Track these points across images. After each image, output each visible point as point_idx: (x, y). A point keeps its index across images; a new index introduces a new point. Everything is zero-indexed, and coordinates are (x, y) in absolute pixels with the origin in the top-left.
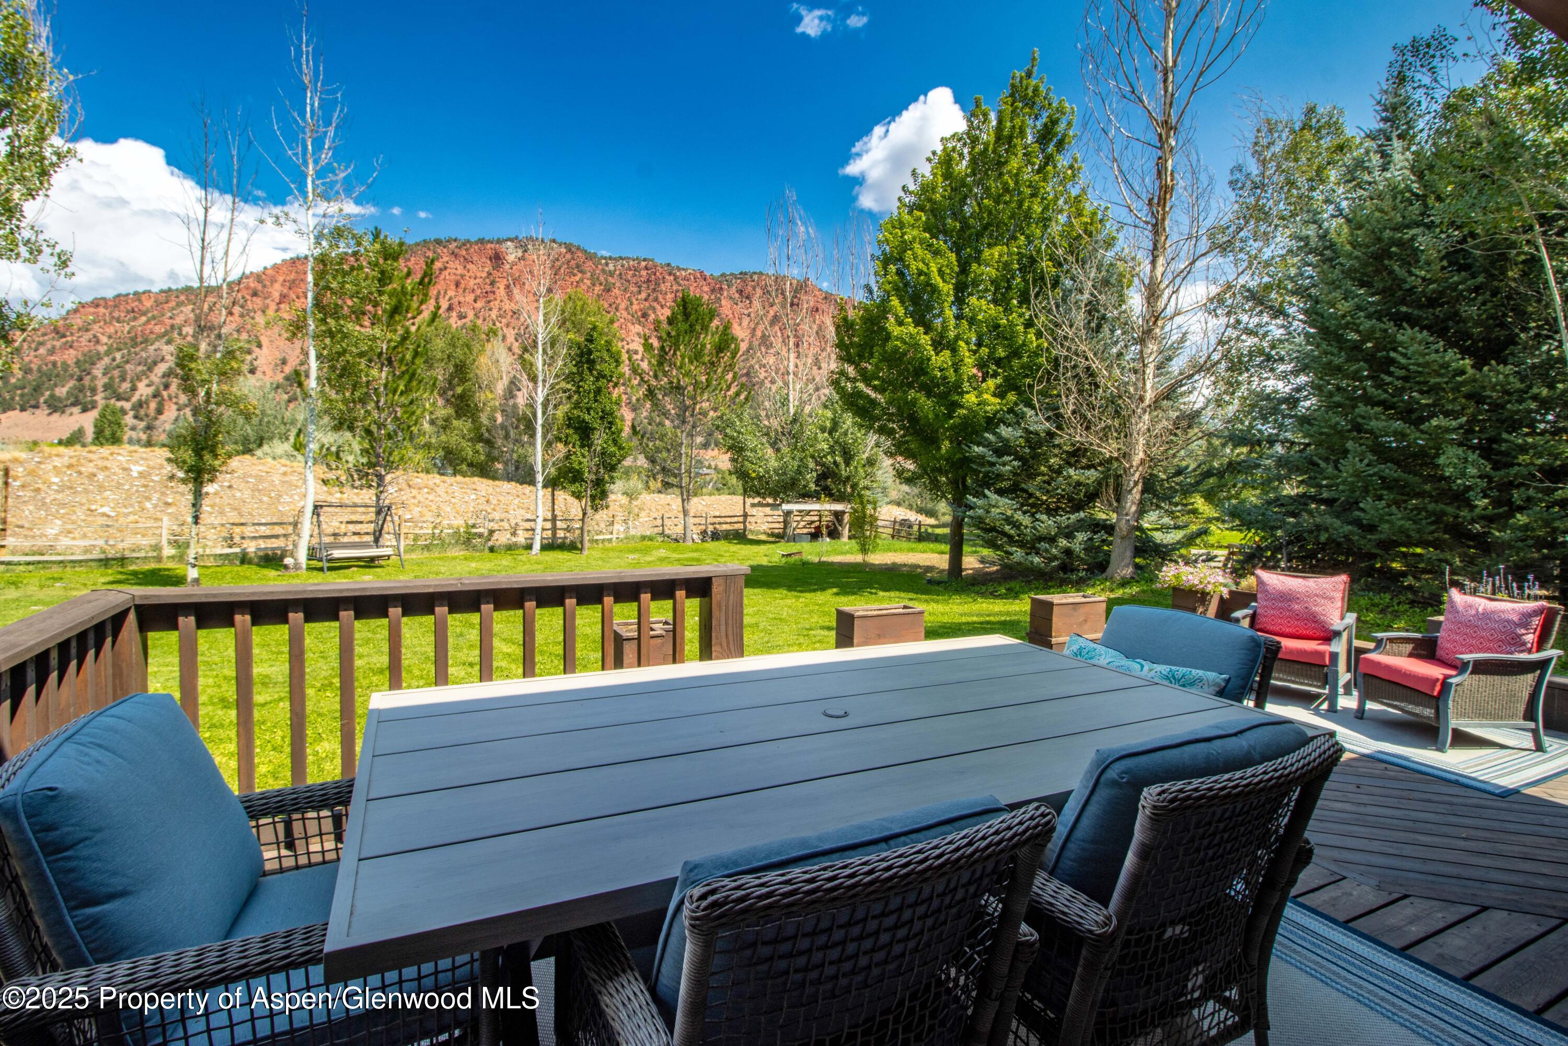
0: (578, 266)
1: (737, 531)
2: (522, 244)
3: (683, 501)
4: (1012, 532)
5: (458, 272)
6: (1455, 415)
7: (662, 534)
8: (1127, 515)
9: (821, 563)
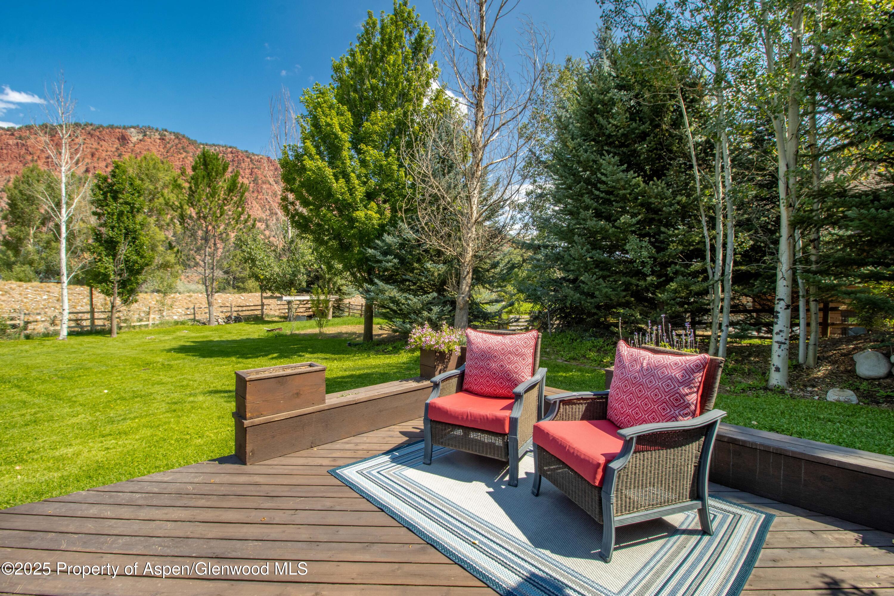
0: (183, 148)
1: (257, 315)
2: (143, 131)
3: (208, 295)
4: (395, 308)
5: (94, 146)
6: (633, 215)
7: (194, 320)
8: (463, 294)
9: (292, 335)
